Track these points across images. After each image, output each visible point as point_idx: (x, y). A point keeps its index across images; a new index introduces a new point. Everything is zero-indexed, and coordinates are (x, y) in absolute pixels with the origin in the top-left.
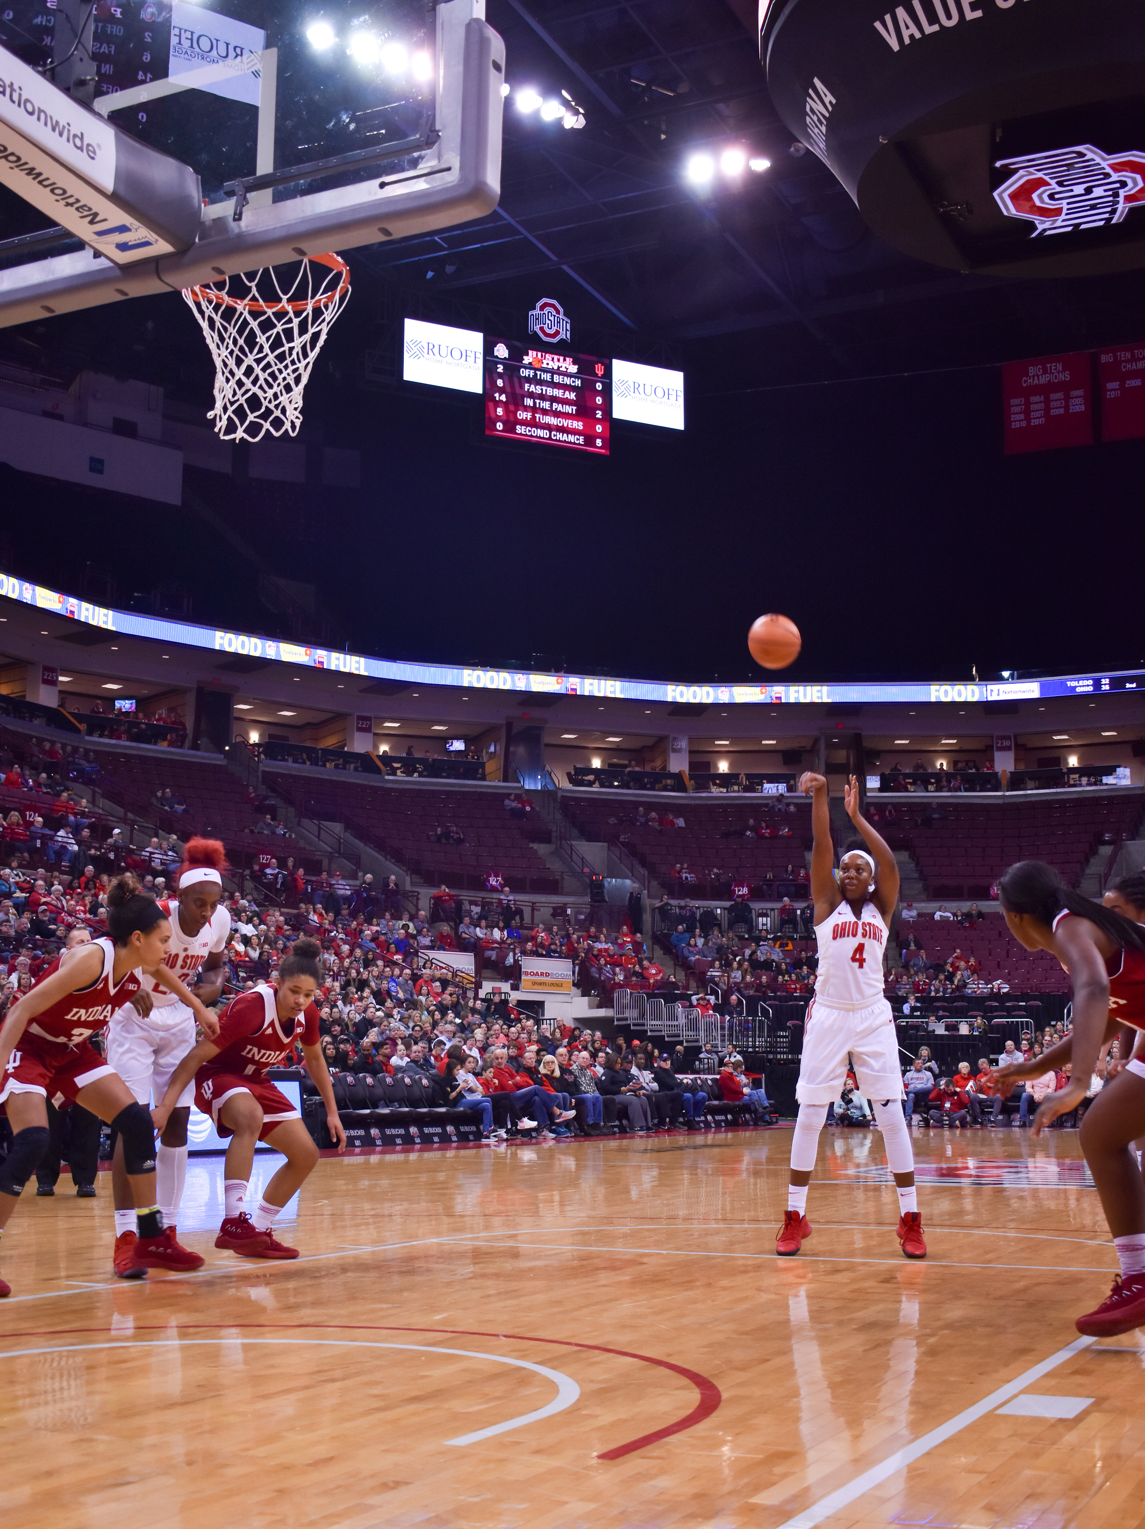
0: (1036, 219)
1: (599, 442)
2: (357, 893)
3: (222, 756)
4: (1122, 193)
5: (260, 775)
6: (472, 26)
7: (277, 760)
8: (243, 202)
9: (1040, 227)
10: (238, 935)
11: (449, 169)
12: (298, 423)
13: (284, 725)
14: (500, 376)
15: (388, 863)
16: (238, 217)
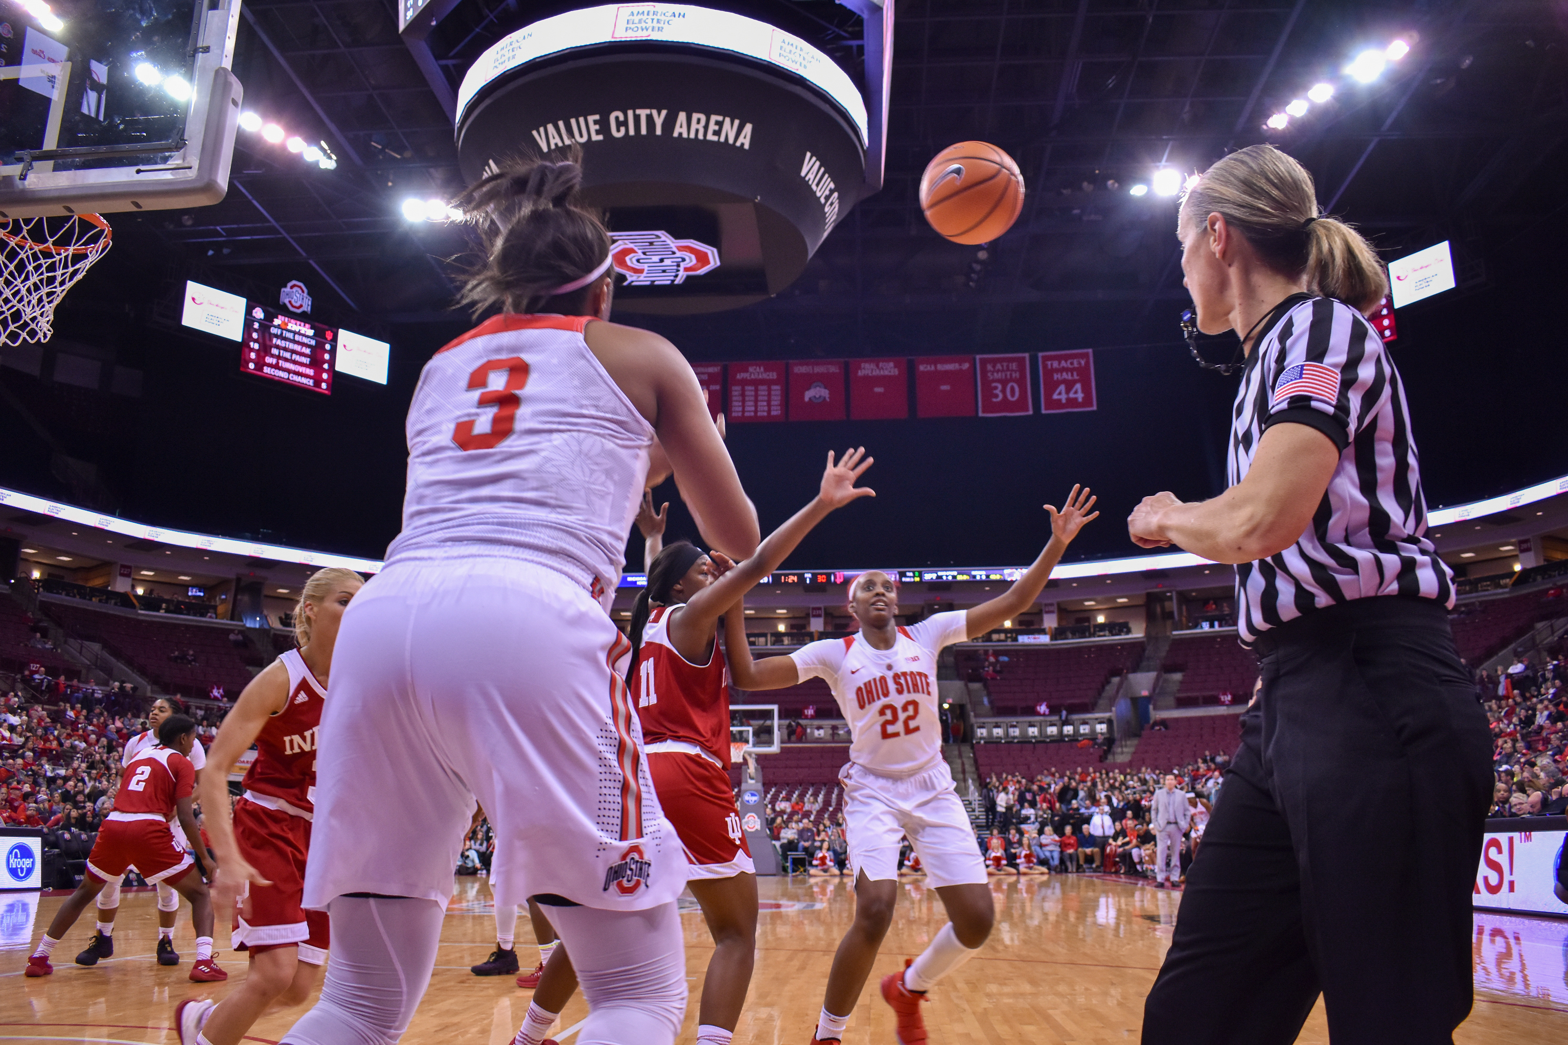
0: (628, 274)
1: (324, 386)
2: (107, 696)
3: (8, 587)
4: (682, 265)
5: (37, 603)
6: (219, 73)
7: (52, 592)
8: (29, 168)
9: (630, 279)
10: (6, 724)
11: (190, 168)
12: (49, 334)
13: (63, 567)
14: (256, 330)
15: (134, 675)
16: (23, 177)
